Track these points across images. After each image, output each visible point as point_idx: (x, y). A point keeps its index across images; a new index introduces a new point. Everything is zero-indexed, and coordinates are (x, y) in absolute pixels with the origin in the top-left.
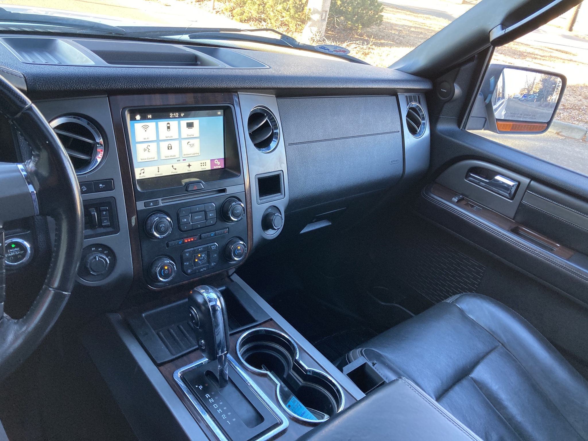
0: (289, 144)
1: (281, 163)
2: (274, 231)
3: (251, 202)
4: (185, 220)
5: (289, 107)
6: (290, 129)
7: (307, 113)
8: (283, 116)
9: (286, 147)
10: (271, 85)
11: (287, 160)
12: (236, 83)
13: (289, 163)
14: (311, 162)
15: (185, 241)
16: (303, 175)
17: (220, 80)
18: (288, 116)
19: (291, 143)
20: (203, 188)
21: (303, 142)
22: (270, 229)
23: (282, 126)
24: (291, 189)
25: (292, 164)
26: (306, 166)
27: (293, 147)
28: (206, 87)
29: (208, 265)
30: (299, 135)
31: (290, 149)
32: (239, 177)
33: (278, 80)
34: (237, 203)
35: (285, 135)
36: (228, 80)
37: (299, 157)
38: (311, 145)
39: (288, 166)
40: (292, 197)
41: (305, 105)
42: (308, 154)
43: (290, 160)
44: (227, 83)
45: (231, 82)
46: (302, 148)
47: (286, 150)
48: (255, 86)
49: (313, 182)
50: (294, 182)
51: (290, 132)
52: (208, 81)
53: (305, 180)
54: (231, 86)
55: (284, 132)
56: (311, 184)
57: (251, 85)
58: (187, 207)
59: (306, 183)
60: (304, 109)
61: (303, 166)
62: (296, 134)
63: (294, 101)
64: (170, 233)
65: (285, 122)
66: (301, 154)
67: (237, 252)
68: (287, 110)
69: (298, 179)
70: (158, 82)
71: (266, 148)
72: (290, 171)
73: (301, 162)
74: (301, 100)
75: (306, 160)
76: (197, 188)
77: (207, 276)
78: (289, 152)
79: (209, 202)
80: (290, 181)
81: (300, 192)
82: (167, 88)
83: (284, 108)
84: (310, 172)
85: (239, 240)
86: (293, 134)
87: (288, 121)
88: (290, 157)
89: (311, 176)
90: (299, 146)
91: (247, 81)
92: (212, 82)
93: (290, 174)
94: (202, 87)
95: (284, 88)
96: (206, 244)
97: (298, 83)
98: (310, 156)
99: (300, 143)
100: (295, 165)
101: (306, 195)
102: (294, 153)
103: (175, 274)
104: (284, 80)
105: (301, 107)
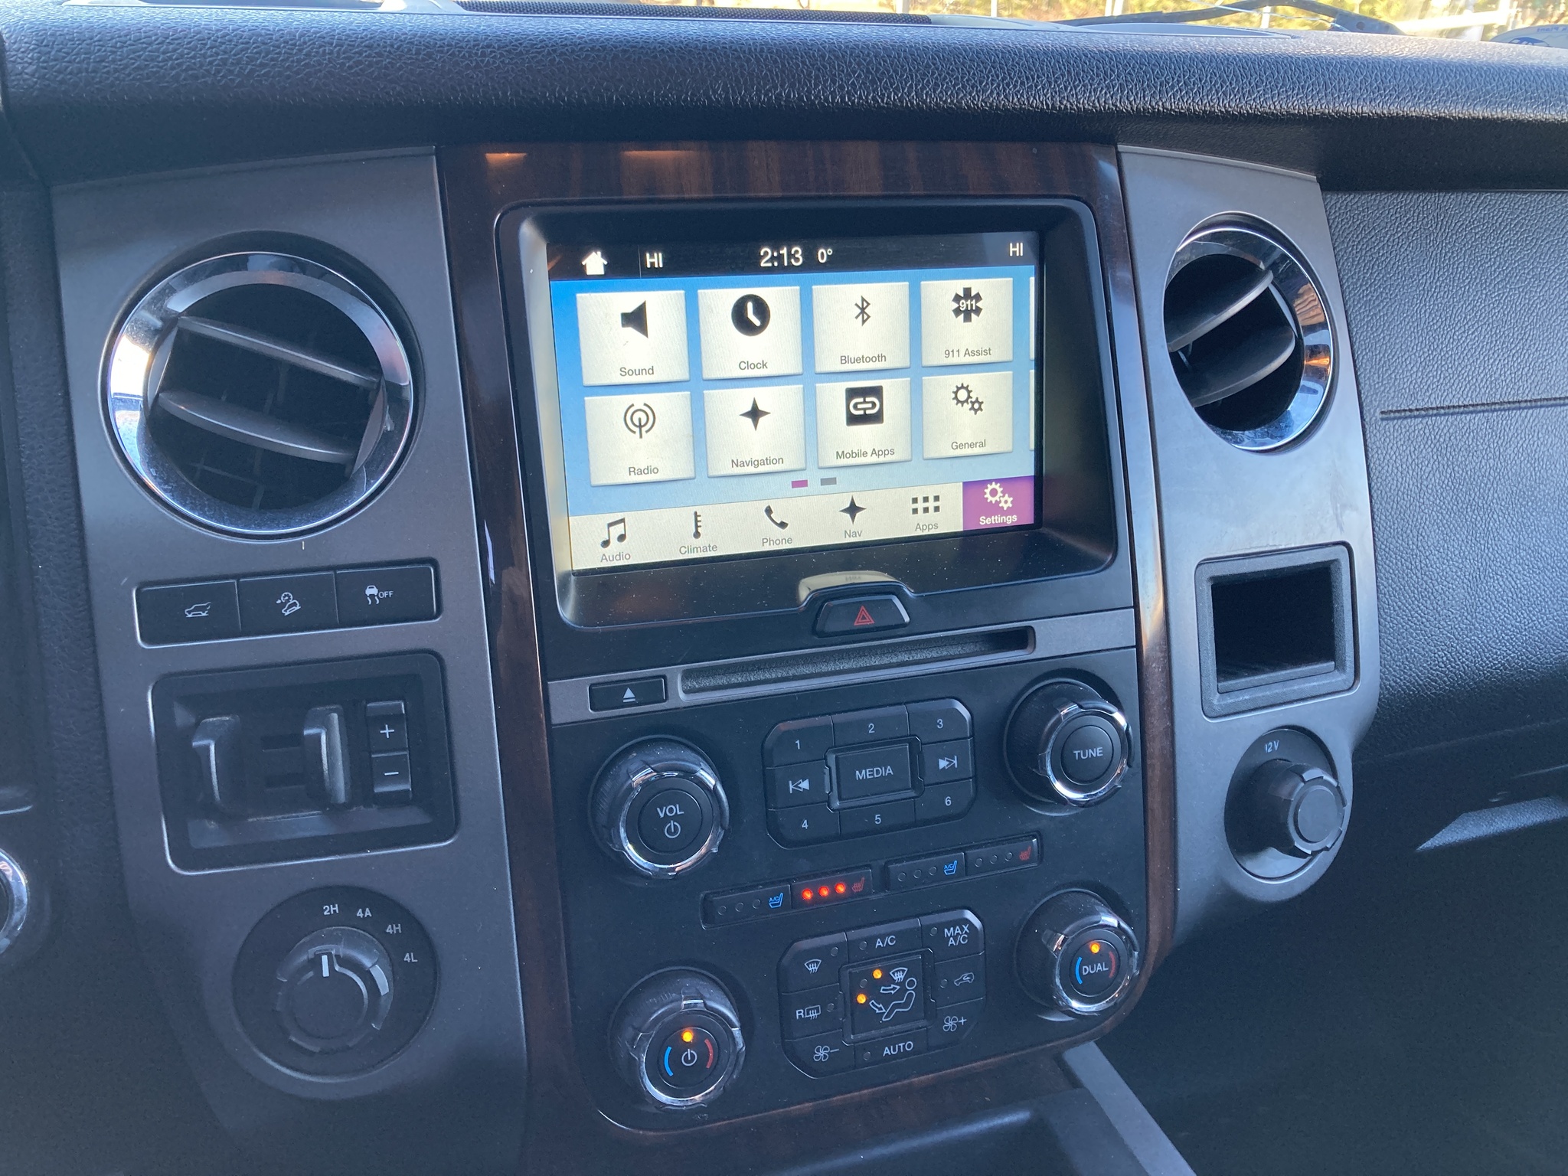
0: (1387, 415)
1: (1344, 507)
2: (1292, 863)
3: (1170, 703)
4: (805, 785)
5: (1386, 233)
6: (1391, 341)
7: (1487, 263)
8: (1355, 273)
9: (1371, 425)
10: (1299, 97)
11: (1375, 495)
12: (1108, 87)
13: (1381, 507)
14: (1507, 505)
15: (801, 896)
16: (1459, 573)
17: (1022, 66)
18: (1381, 276)
19: (1395, 409)
20: (906, 621)
21: (1464, 406)
22: (1273, 852)
23: (1351, 321)
24: (1391, 640)
25: (1400, 512)
26: (1479, 525)
27: (1405, 427)
28: (945, 102)
29: (925, 1027)
30: (1439, 373)
31: (1392, 437)
32: (1108, 571)
33: (1338, 75)
34: (1091, 706)
35: (1364, 366)
36: (1063, 67)
37: (1437, 481)
38: (1505, 422)
39: (1378, 519)
40: (1394, 684)
41: (1474, 224)
42: (1491, 468)
43: (1392, 491)
44: (1056, 82)
45: (1083, 77)
46: (1459, 435)
47: (1369, 440)
48: (1211, 104)
49: (1514, 608)
50: (1410, 607)
51: (1393, 353)
52: (957, 74)
53: (1473, 601)
54: (1079, 97)
55: (1359, 348)
56: (1503, 620)
57: (1190, 97)
58: (817, 716)
59: (1479, 613)
60: (1467, 242)
61: (1459, 528)
62: (1424, 364)
63: (1414, 204)
64: (715, 851)
65: (1366, 302)
66: (1450, 463)
67: (1085, 969)
68: (1377, 248)
69: (1430, 590)
70: (688, 70)
71: (1259, 429)
72: (1387, 550)
73: (1450, 507)
74: (1451, 200)
75: (1479, 498)
76: (873, 622)
77: (916, 1079)
78: (1386, 452)
79: (940, 696)
80: (1387, 599)
81: (1440, 660)
82: (735, 104)
83: (1362, 239)
84: (1498, 560)
85: (1095, 903)
86: (1410, 363)
87: (1382, 301)
88: (1390, 478)
89: (1507, 578)
90: (1443, 426)
91: (1168, 75)
92: (974, 79)
93: (1389, 566)
94: (924, 102)
95: (1372, 113)
96: (918, 916)
97: (1451, 92)
98: (1501, 474)
99: (1447, 411)
100: (1417, 520)
101: (1475, 676)
102: (1413, 457)
103: (736, 1072)
104: (1373, 73)
105: (1454, 232)
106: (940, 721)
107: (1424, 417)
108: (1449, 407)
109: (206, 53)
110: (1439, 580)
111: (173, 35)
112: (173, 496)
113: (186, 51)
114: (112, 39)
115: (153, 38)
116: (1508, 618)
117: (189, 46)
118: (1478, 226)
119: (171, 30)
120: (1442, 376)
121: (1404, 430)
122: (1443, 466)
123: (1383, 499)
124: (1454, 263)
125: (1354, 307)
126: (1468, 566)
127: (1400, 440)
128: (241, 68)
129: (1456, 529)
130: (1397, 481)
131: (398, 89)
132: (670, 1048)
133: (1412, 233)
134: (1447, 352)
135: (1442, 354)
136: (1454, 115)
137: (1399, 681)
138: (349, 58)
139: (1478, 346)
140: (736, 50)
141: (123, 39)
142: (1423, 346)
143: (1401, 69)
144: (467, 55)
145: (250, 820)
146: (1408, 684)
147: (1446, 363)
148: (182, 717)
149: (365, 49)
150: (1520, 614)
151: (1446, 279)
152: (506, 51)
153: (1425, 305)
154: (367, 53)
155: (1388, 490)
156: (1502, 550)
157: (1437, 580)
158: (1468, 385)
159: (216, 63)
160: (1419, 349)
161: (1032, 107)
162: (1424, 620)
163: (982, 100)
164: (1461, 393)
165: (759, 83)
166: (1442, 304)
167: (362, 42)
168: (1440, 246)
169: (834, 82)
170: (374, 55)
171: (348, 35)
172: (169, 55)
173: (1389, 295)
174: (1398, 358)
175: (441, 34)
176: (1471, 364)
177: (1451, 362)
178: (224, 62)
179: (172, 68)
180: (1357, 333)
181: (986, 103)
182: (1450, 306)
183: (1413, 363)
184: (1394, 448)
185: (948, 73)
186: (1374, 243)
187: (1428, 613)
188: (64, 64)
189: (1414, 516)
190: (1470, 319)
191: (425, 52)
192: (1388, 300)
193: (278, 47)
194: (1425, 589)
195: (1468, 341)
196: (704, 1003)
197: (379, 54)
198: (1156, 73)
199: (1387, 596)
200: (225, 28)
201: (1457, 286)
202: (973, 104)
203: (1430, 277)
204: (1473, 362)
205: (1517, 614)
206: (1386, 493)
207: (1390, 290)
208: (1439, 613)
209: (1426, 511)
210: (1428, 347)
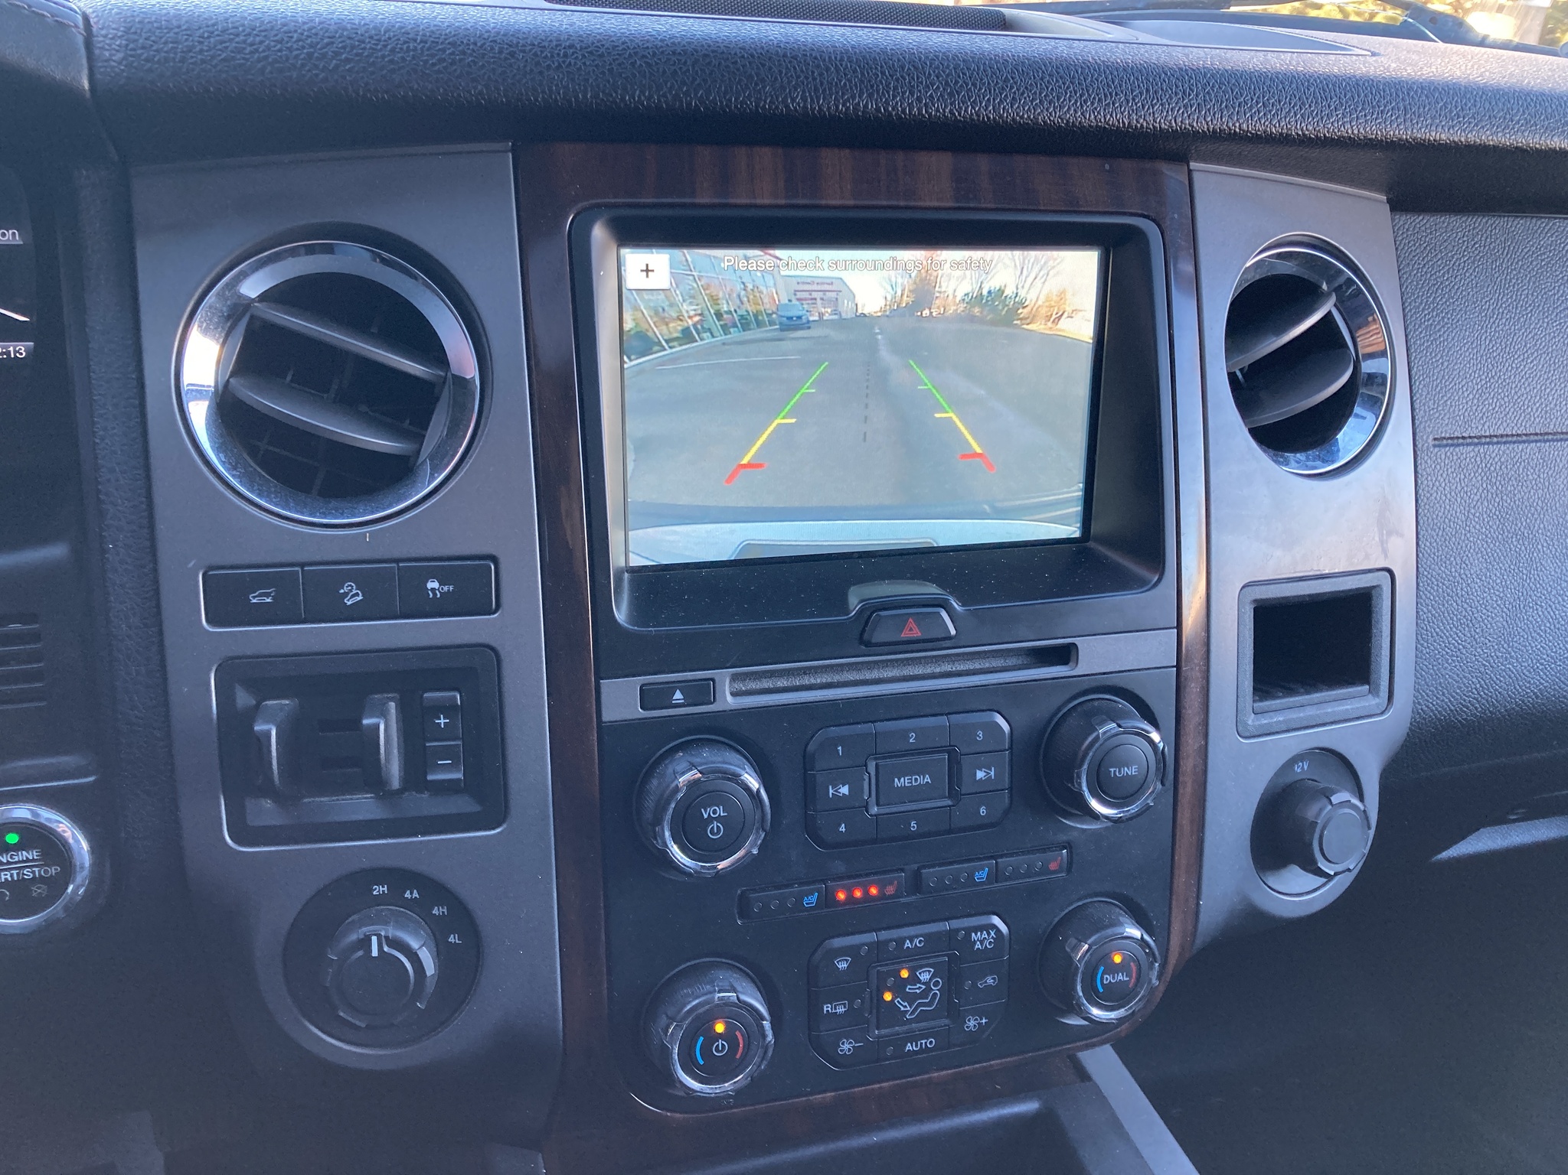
0: (1440, 442)
1: (1390, 533)
2: (1313, 881)
3: (1206, 723)
4: (845, 790)
5: (1453, 257)
6: (1450, 366)
7: (1551, 291)
8: (1418, 297)
9: (1423, 452)
10: (1378, 121)
11: (1421, 522)
12: (1185, 106)
13: (1426, 534)
14: (1552, 536)
15: (835, 897)
16: (1499, 602)
17: (1101, 82)
18: (1444, 300)
19: (1448, 435)
20: (952, 633)
21: (1518, 435)
22: (1295, 870)
23: (1411, 345)
24: (1426, 666)
25: (1445, 540)
26: (1523, 555)
27: (1457, 454)
28: (1022, 117)
29: (948, 1026)
30: (1495, 400)
31: (1443, 464)
32: (1153, 591)
33: (1419, 100)
34: (1129, 725)
35: (1420, 391)
36: (1141, 85)
37: (1485, 510)
38: (1556, 453)
39: (1423, 546)
40: (1426, 709)
41: (1540, 250)
42: (1539, 498)
43: (1439, 518)
44: (1134, 100)
45: (1161, 96)
46: (1510, 464)
47: (1419, 467)
48: (1289, 126)
49: (1551, 638)
50: (1447, 634)
51: (1451, 380)
52: (1035, 89)
53: (1511, 629)
54: (1156, 116)
55: (1416, 374)
56: (1539, 649)
57: (1267, 119)
58: (858, 723)
59: (1516, 642)
60: (1533, 269)
61: (1502, 558)
62: (1480, 391)
63: (1483, 228)
64: (755, 853)
65: (1427, 327)
66: (1498, 492)
67: (1107, 978)
68: (1442, 272)
69: (1470, 618)
70: (768, 78)
71: (1311, 452)
72: (1429, 576)
73: (1495, 536)
74: (1520, 226)
75: (1525, 528)
76: (920, 634)
77: (936, 1074)
78: (1436, 479)
79: (981, 708)
80: (1425, 625)
81: (1473, 686)
82: (813, 112)
83: (1428, 262)
84: (1539, 590)
85: (1121, 915)
86: (1467, 390)
87: (1443, 327)
88: (1437, 505)
89: (1546, 609)
90: (1494, 454)
91: (1247, 96)
92: (1052, 95)
93: (1430, 592)
94: (1001, 117)
95: (1450, 140)
96: (947, 919)
97: (1530, 121)
98: (1549, 505)
99: (1500, 439)
100: (1462, 547)
101: (1507, 704)
102: (1463, 485)
103: (765, 1062)
104: (1453, 99)
105: (1520, 258)
106: (980, 733)
107: (1476, 444)
108: (1502, 436)
109: (292, 46)
110: (1479, 608)
111: (260, 26)
112: (241, 481)
113: (272, 44)
114: (200, 28)
115: (241, 29)
116: (1544, 648)
117: (276, 38)
118: (1544, 253)
119: (258, 21)
120: (1498, 404)
121: (1455, 458)
122: (1492, 494)
123: (1429, 525)
124: (1518, 290)
125: (1415, 332)
126: (1509, 595)
127: (1451, 467)
128: (326, 62)
129: (1499, 558)
130: (1445, 508)
131: (480, 87)
132: (702, 1038)
133: (1478, 257)
134: (1504, 380)
135: (1500, 382)
136: (1531, 145)
137: (1431, 705)
138: (433, 56)
139: (1536, 375)
140: (816, 58)
141: (210, 29)
142: (1481, 373)
143: (1481, 97)
144: (549, 55)
145: (306, 800)
146: (1440, 709)
147: (1503, 391)
148: (243, 698)
149: (449, 46)
150: (1556, 644)
151: (1509, 306)
152: (587, 52)
153: (1486, 332)
154: (450, 51)
155: (1434, 516)
156: (1543, 580)
157: (1476, 608)
158: (1523, 414)
159: (302, 56)
160: (1476, 376)
161: (1109, 125)
162: (1461, 647)
163: (1059, 117)
164: (1515, 422)
165: (837, 93)
166: (1502, 330)
167: (446, 39)
168: (1506, 272)
169: (912, 93)
170: (457, 53)
171: (433, 32)
172: (255, 47)
173: (1450, 320)
174: (1455, 384)
175: (524, 33)
176: (1527, 393)
177: (1507, 391)
178: (310, 55)
179: (259, 60)
180: (1415, 358)
181: (1062, 119)
182: (1511, 333)
183: (1470, 390)
184: (1444, 475)
185: (1026, 88)
186: (1440, 266)
187: (1465, 641)
188: (152, 53)
189: (1459, 544)
190: (1530, 348)
191: (508, 51)
192: (1449, 325)
193: (364, 42)
194: (1465, 617)
195: (1526, 369)
196: (737, 996)
197: (463, 53)
198: (1235, 93)
199: (1426, 623)
200: (312, 21)
201: (1519, 314)
202: (1050, 120)
203: (1493, 304)
204: (1530, 391)
205: (1553, 644)
206: (1433, 520)
207: (1452, 315)
208: (1476, 640)
209: (1472, 539)
210: (1486, 374)
